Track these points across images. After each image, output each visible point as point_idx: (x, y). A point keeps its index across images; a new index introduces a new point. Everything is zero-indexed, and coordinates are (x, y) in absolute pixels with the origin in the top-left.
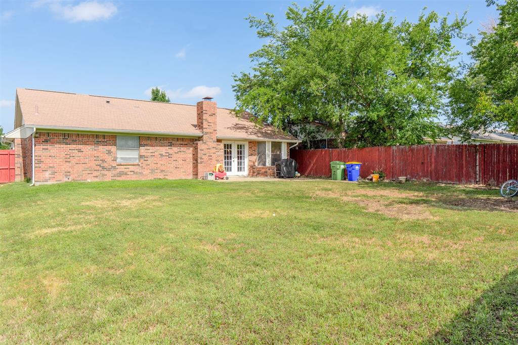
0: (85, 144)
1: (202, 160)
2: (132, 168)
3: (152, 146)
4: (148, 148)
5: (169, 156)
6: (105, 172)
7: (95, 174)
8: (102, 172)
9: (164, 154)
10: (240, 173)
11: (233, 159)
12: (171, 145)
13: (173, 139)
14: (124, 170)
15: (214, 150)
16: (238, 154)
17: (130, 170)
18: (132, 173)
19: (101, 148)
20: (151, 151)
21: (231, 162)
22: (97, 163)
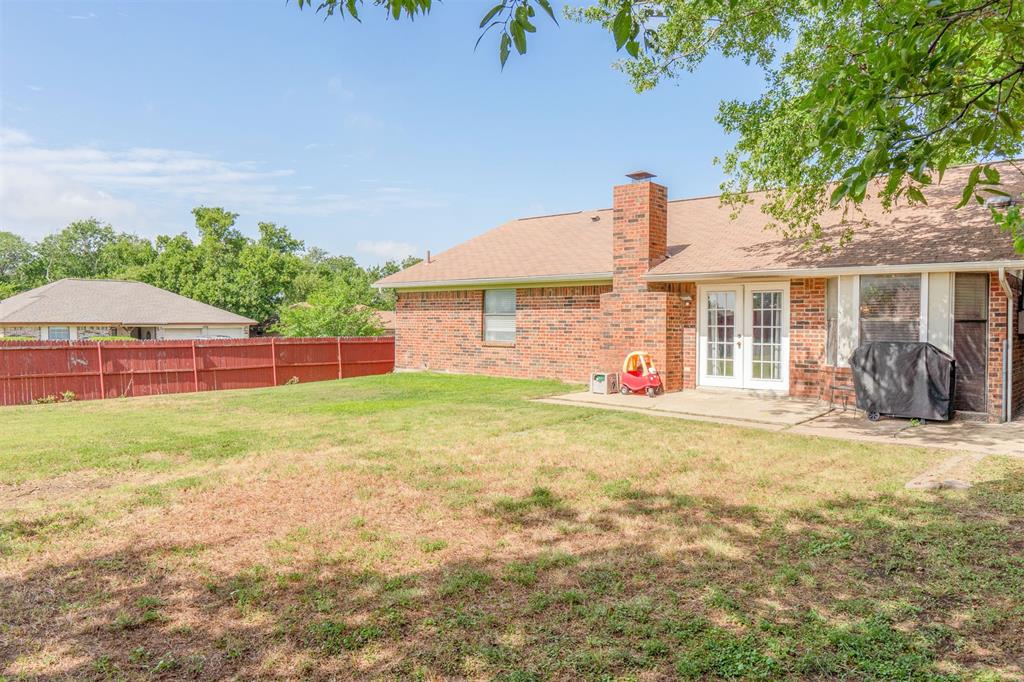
0: (444, 308)
1: (610, 340)
2: (503, 353)
3: (535, 307)
4: (529, 311)
5: (567, 329)
6: (467, 359)
7: (456, 360)
8: (463, 357)
9: (557, 325)
10: (764, 385)
11: (736, 339)
12: (570, 303)
13: (573, 289)
14: (489, 356)
15: (638, 314)
16: (756, 321)
17: (500, 356)
18: (503, 362)
19: (462, 314)
20: (533, 318)
21: (730, 348)
22: (458, 340)
